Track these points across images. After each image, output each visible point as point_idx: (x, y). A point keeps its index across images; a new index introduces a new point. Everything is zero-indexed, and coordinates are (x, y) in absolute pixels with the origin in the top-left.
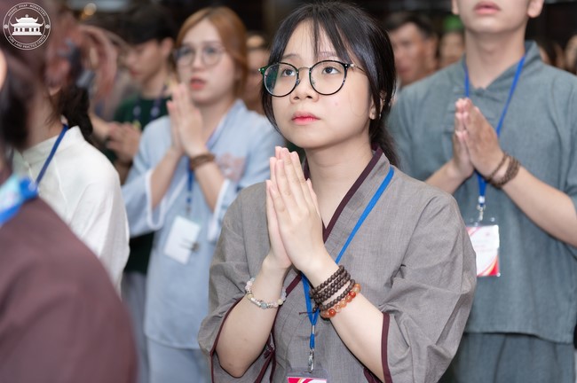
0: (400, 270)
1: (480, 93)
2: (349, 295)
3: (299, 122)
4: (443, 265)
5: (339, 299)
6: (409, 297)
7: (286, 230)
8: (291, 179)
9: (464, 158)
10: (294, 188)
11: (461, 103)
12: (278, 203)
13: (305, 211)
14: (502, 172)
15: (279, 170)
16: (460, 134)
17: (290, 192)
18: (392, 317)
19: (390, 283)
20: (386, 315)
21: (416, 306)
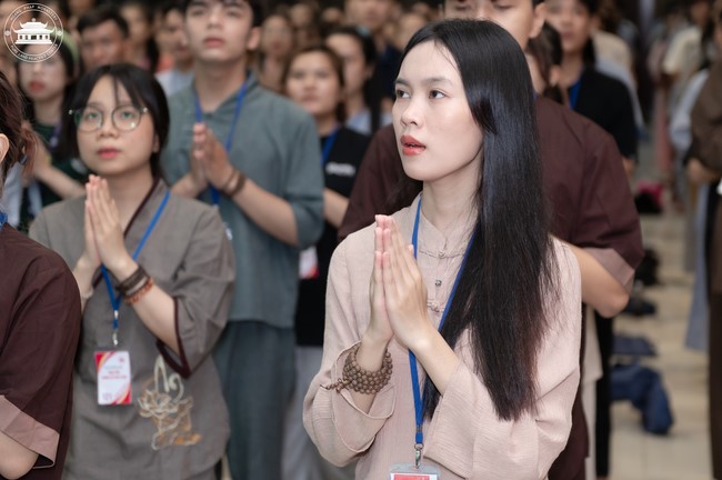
0: (182, 266)
1: (209, 116)
2: (147, 285)
3: (105, 156)
4: (214, 261)
5: (140, 289)
6: (192, 286)
7: (100, 238)
8: (103, 199)
9: (201, 174)
10: (105, 207)
11: (198, 127)
12: (95, 219)
13: (113, 224)
14: (233, 184)
15: (95, 194)
16: (198, 154)
17: (102, 210)
18: (180, 302)
19: (175, 276)
20: (175, 299)
21: (197, 291)
